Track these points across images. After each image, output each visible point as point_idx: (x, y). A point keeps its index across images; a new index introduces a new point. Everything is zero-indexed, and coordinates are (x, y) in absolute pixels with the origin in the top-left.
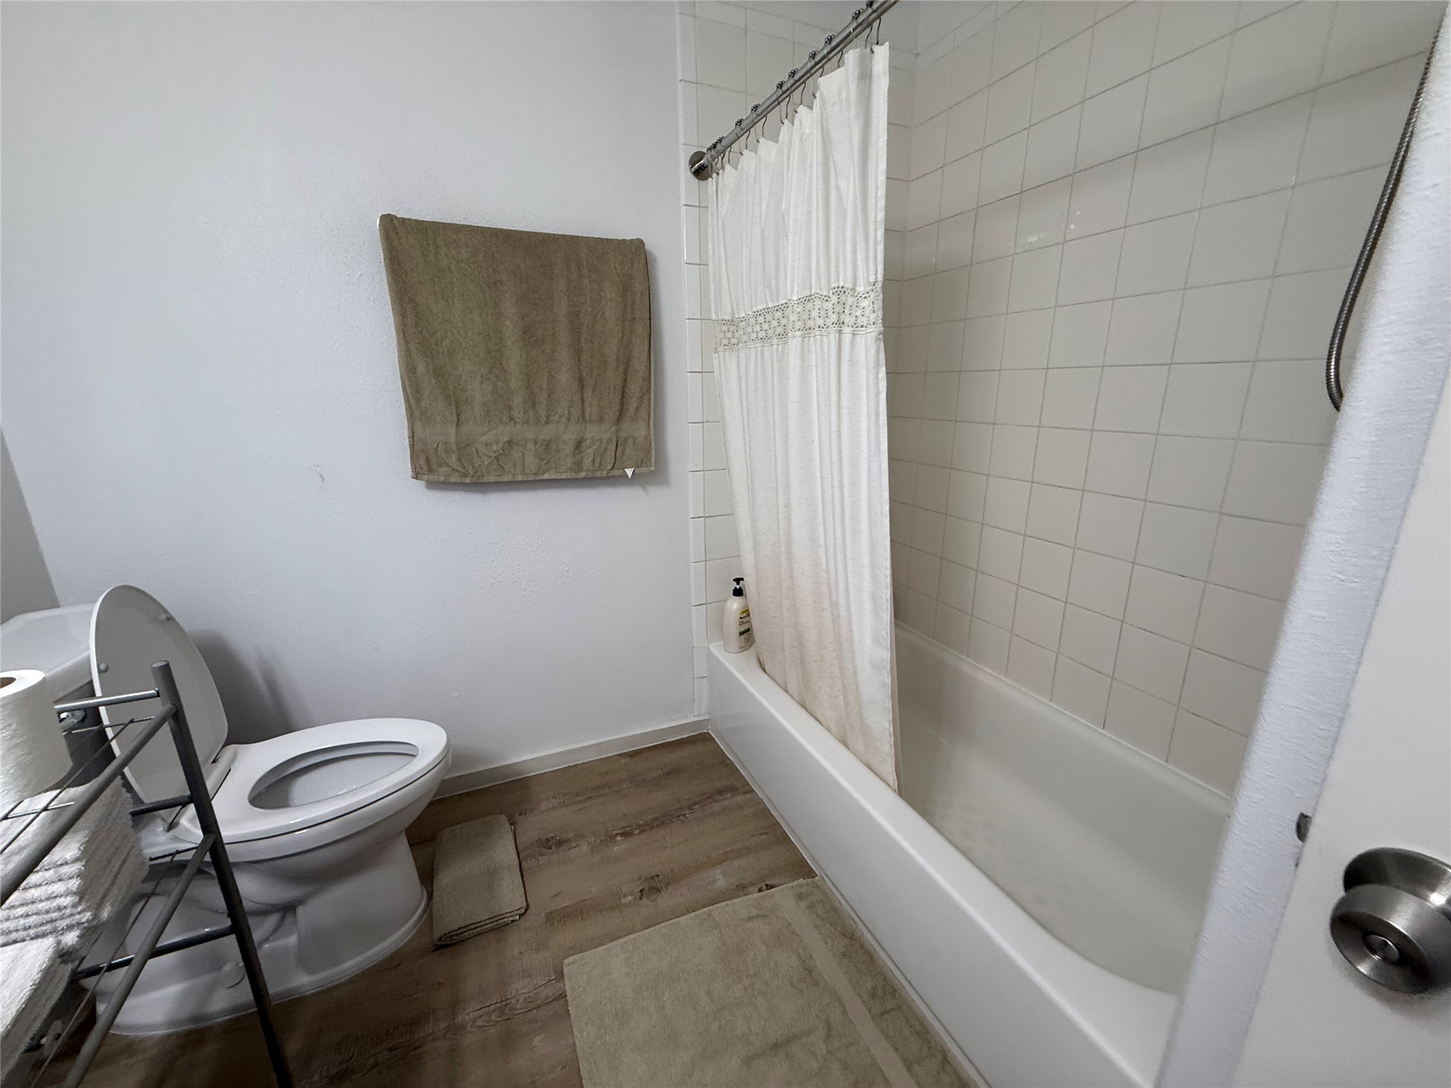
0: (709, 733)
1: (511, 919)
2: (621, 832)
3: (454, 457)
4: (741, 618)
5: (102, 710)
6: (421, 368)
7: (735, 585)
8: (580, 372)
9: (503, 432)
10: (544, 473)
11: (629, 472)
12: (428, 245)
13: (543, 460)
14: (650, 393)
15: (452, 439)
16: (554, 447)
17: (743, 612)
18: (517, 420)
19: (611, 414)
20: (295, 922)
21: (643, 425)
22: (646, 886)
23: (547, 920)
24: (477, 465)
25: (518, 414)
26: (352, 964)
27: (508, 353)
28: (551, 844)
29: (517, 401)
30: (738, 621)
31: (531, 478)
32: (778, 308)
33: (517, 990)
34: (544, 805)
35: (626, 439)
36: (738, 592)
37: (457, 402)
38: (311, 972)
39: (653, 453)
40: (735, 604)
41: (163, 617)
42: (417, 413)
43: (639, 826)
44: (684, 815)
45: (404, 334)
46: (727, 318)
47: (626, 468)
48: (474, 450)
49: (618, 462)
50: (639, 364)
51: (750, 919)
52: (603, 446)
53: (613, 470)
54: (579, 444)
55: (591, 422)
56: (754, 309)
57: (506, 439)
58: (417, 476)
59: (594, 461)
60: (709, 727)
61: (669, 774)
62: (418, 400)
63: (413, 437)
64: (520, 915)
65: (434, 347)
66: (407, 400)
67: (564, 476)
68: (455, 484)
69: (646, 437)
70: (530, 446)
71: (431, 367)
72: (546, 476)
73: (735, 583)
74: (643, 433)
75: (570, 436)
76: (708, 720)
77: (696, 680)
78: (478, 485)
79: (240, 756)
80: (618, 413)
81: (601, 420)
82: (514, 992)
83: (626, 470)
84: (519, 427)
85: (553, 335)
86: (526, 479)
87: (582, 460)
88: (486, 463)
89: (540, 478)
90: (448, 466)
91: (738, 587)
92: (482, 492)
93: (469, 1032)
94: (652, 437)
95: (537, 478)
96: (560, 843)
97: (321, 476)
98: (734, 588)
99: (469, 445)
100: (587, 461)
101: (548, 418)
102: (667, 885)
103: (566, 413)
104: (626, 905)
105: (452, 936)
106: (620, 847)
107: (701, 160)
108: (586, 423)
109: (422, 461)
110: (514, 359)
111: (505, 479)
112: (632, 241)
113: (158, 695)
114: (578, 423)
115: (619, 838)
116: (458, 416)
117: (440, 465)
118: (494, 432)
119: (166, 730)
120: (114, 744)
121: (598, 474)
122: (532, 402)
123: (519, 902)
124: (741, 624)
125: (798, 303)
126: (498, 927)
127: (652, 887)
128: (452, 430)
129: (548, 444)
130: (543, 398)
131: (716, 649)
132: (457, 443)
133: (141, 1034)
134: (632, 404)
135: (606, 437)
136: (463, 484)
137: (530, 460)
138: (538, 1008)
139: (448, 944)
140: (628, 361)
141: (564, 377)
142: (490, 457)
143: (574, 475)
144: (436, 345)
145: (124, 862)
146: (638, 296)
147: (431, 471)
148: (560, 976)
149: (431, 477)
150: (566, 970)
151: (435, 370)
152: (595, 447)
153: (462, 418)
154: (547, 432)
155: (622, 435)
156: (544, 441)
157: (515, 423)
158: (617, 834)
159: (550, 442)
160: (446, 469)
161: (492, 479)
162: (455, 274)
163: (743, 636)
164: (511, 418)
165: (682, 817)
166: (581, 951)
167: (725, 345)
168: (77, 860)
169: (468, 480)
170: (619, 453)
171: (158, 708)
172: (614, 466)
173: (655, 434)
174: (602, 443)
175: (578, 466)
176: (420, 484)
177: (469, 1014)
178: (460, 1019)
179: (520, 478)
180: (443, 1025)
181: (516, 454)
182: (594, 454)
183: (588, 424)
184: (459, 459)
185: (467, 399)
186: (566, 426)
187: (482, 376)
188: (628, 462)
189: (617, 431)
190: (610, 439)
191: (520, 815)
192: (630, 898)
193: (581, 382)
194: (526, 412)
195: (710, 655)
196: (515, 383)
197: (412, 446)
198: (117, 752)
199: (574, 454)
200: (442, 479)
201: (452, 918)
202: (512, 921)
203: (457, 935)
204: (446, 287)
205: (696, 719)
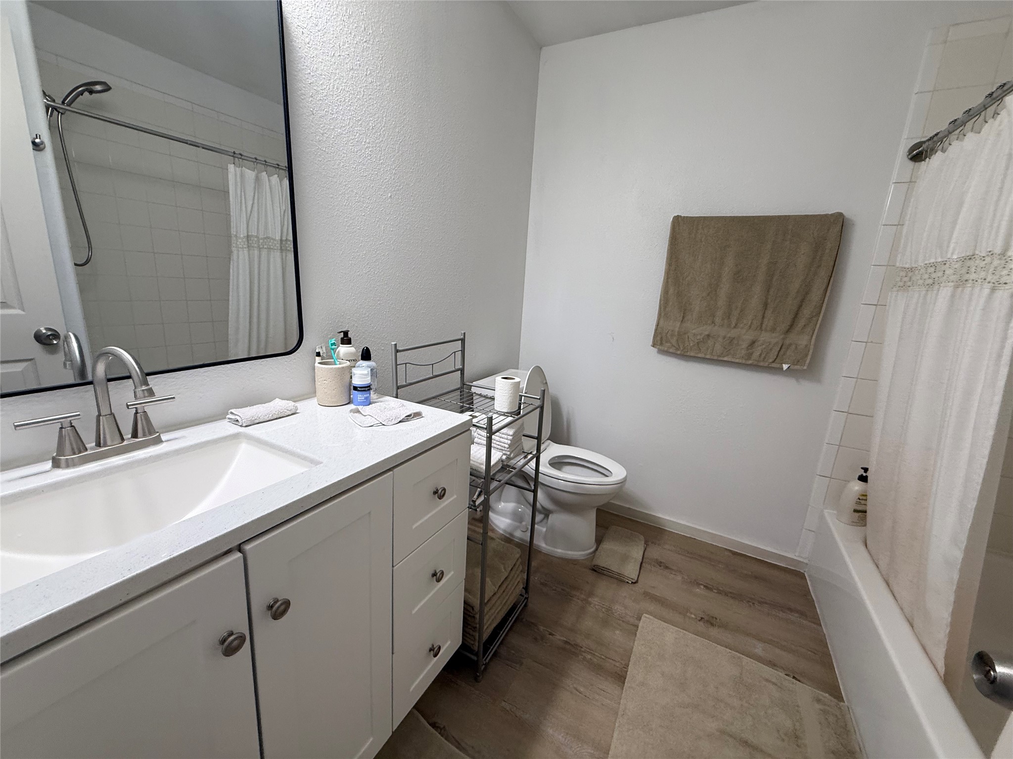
0: (804, 574)
1: (627, 580)
2: (705, 584)
3: (675, 338)
4: (859, 499)
5: (523, 397)
6: (671, 291)
7: (862, 472)
8: (767, 298)
9: (706, 329)
10: (724, 357)
11: (785, 367)
12: (693, 229)
13: (726, 349)
14: (819, 316)
15: (677, 329)
16: (735, 342)
17: (863, 495)
18: (716, 324)
19: (784, 327)
20: (547, 523)
21: (806, 338)
22: (706, 618)
23: (644, 593)
24: (686, 345)
25: (718, 320)
26: (559, 551)
27: (722, 286)
28: (662, 565)
29: (719, 313)
30: (856, 499)
31: (716, 358)
32: (933, 265)
33: (617, 608)
34: (667, 547)
35: (790, 345)
36: (863, 479)
37: (685, 311)
38: (546, 544)
39: (809, 357)
40: (857, 487)
41: (545, 382)
42: (663, 314)
43: (718, 589)
44: (753, 603)
45: (668, 274)
46: (907, 266)
47: (784, 364)
48: (687, 336)
49: (779, 358)
50: (815, 296)
51: (767, 680)
52: (771, 346)
53: (773, 364)
54: (753, 343)
55: (766, 330)
56: (926, 262)
57: (707, 333)
58: (654, 345)
59: (760, 355)
60: (806, 570)
61: (756, 578)
62: (665, 308)
63: (658, 326)
64: (632, 582)
65: (681, 281)
66: (660, 308)
67: (737, 361)
68: (672, 353)
69: (806, 346)
70: (720, 339)
71: (676, 291)
72: (725, 359)
73: (863, 471)
74: (804, 343)
75: (748, 337)
76: (807, 564)
77: (804, 530)
78: (684, 356)
79: (550, 446)
80: (788, 327)
81: (773, 330)
82: (616, 608)
83: (784, 365)
84: (716, 328)
85: (755, 276)
86: (712, 358)
87: (753, 353)
88: (691, 345)
89: (721, 359)
90: (671, 343)
91: (864, 474)
92: (687, 361)
93: (591, 607)
94: (812, 347)
95: (719, 359)
96: (667, 568)
97: (613, 338)
98: (860, 474)
99: (685, 334)
100: (756, 354)
101: (736, 325)
102: (719, 627)
103: (749, 323)
104: (689, 618)
105: (600, 569)
106: (700, 590)
107: (920, 148)
108: (762, 331)
109: (658, 338)
110: (725, 289)
111: (700, 355)
112: (832, 215)
113: (540, 399)
114: (756, 330)
115: (702, 587)
116: (683, 317)
117: (666, 342)
118: (701, 328)
119: (538, 410)
120: (522, 411)
121: (762, 364)
122: (728, 315)
123: (634, 576)
124: (858, 503)
125: (957, 261)
126: (620, 579)
127: (710, 621)
128: (678, 324)
129: (732, 340)
130: (735, 313)
131: (830, 515)
132: (679, 332)
133: (497, 529)
134: (802, 322)
135: (774, 341)
136: (676, 354)
137: (718, 347)
138: (623, 621)
139: (597, 570)
140: (807, 293)
141: (755, 301)
142: (694, 342)
143: (744, 362)
144: (683, 280)
145: (518, 446)
146: (827, 251)
147: (661, 344)
148: (639, 619)
149: (660, 347)
150: (643, 618)
151: (678, 293)
152: (764, 346)
153: (686, 319)
154: (733, 333)
155: (787, 342)
156: (730, 337)
157: (715, 325)
158: (701, 584)
159: (734, 338)
160: (669, 344)
161: (692, 354)
162: (703, 243)
163: (857, 514)
164: (713, 322)
165: (751, 604)
166: (655, 617)
167: (899, 287)
168: (511, 436)
169: (679, 352)
170: (782, 352)
171: (538, 403)
172: (775, 360)
173: (816, 345)
174: (770, 344)
175: (749, 356)
176: (655, 350)
177: (595, 600)
178: (590, 599)
179: (708, 357)
180: (582, 596)
181: (710, 343)
182: (762, 351)
183: (763, 332)
184: (677, 340)
185: (691, 309)
186: (747, 331)
187: (703, 297)
188: (787, 360)
189: (784, 339)
190: (777, 343)
191: (652, 543)
192: (693, 616)
193: (766, 305)
194: (723, 319)
195: (822, 517)
196: (722, 302)
197: (656, 330)
198: (521, 413)
199: (747, 349)
200: (666, 349)
201: (603, 561)
202: (627, 582)
203: (602, 570)
204: (696, 250)
205: (795, 558)
